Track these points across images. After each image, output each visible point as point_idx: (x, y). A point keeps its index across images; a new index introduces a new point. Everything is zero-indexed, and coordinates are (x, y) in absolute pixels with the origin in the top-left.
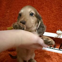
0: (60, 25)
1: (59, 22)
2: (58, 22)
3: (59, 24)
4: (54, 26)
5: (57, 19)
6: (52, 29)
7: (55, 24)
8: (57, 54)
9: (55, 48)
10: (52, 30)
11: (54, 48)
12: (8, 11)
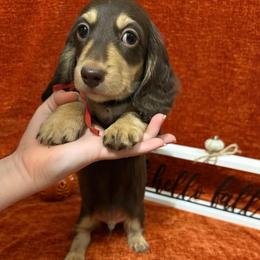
0: (219, 121)
1: (219, 112)
2: (212, 110)
3: (219, 117)
4: (200, 125)
5: (212, 99)
6: (192, 135)
7: (203, 117)
8: (204, 220)
9: (196, 198)
10: (193, 139)
11: (193, 200)
12: (45, 64)
